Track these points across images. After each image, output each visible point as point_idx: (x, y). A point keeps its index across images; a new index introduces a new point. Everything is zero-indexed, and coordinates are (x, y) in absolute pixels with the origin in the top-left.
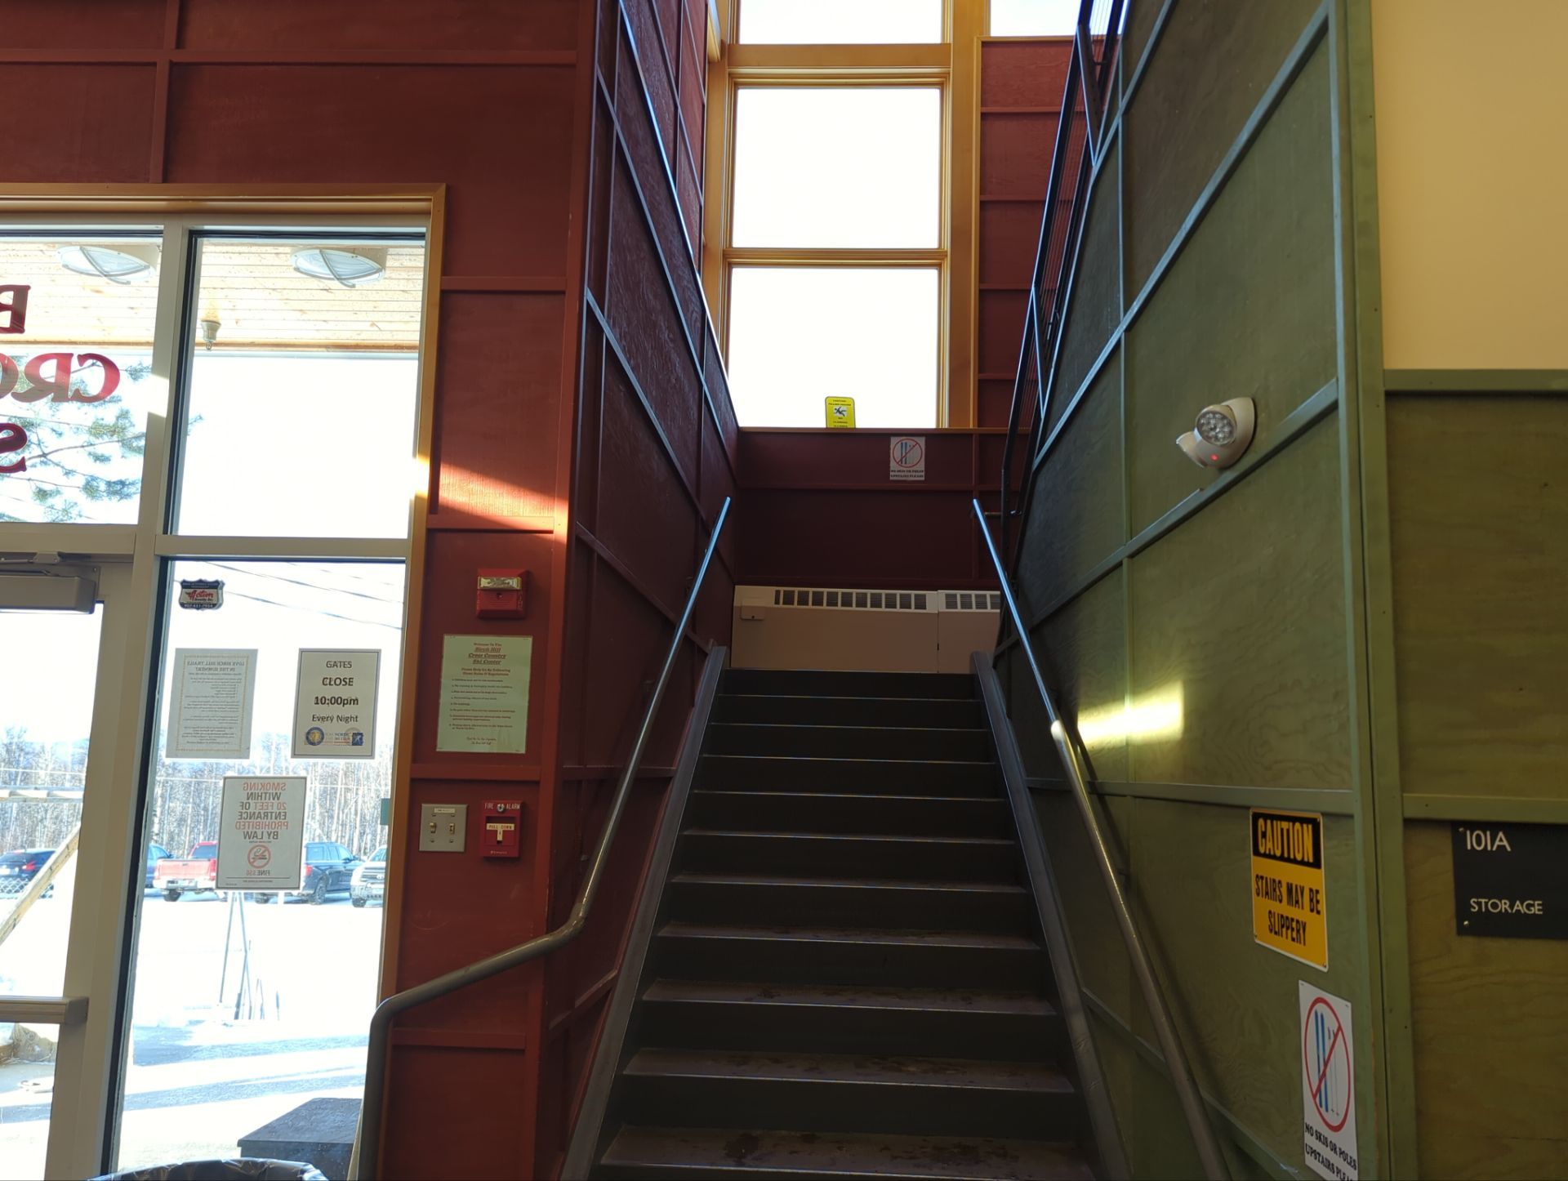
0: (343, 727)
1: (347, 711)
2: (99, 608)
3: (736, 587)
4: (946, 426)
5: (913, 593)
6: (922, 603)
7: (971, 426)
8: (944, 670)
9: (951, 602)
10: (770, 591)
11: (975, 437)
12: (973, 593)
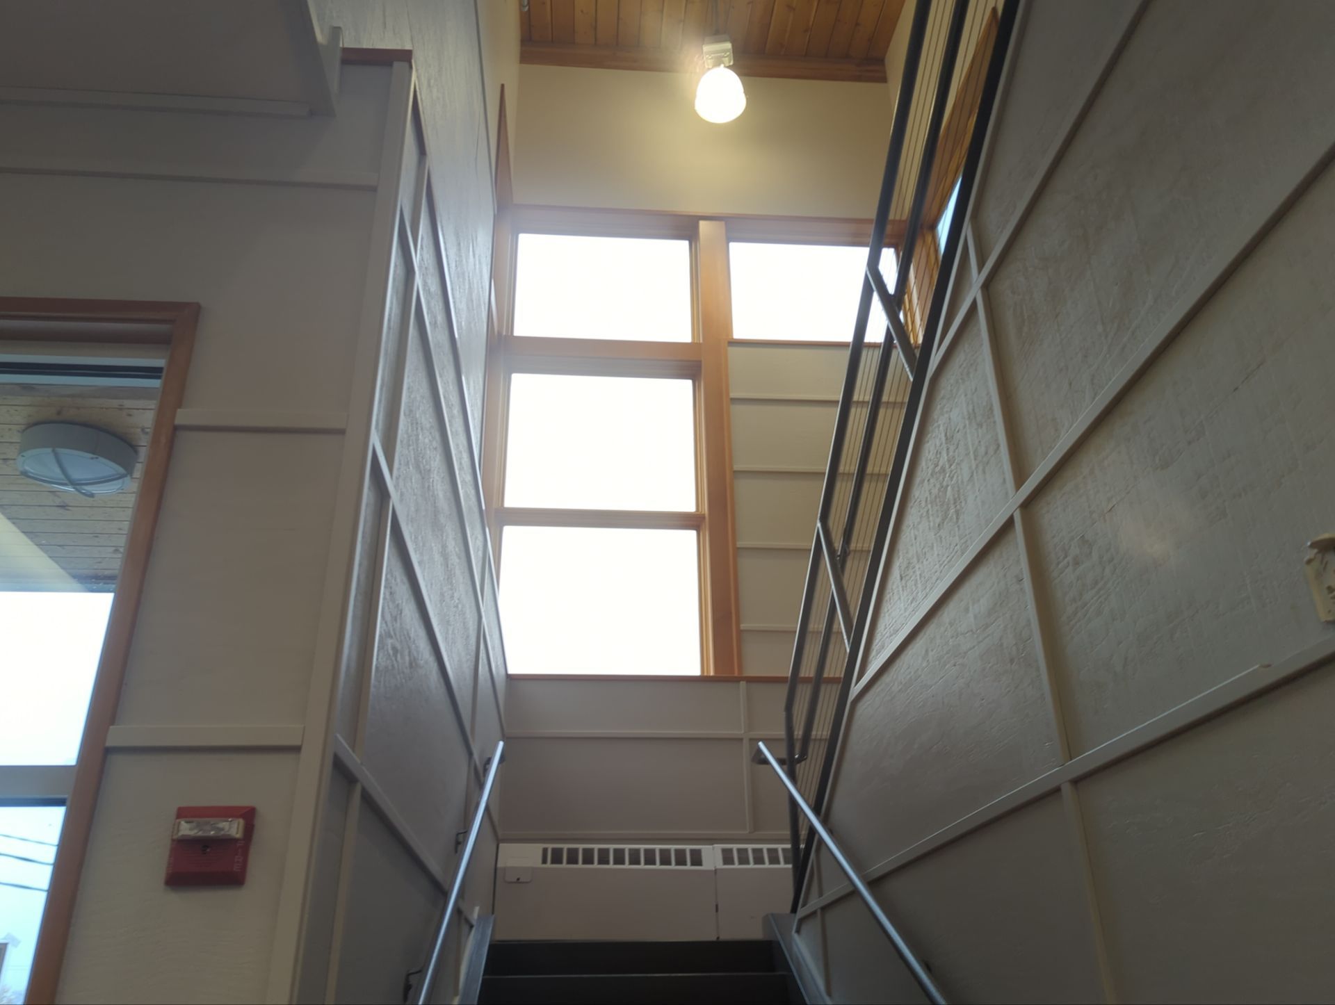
3: (501, 845)
4: (712, 674)
5: (688, 848)
6: (697, 859)
7: (736, 674)
8: (726, 936)
9: (727, 857)
10: (537, 849)
11: (743, 684)
12: (750, 847)
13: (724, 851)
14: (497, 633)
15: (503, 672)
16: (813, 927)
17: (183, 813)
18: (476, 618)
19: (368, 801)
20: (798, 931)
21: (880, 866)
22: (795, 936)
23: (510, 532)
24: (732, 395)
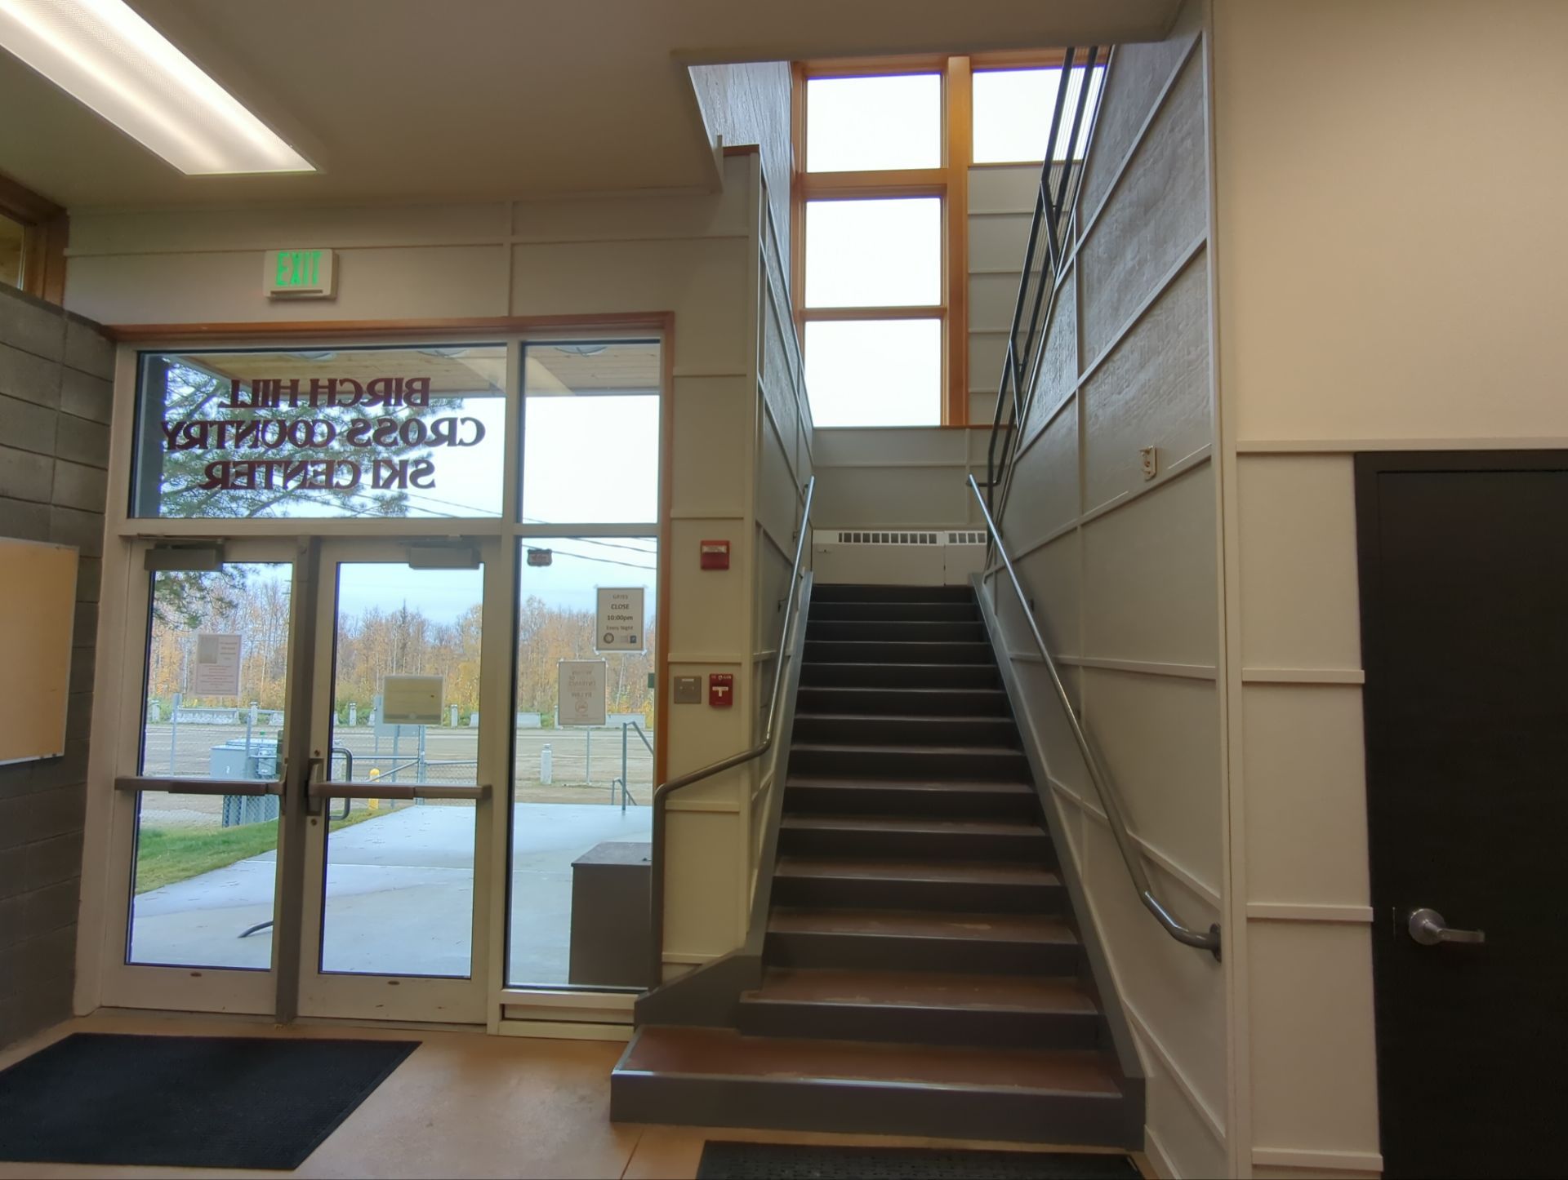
0: (624, 633)
1: (627, 623)
2: (482, 566)
3: (815, 531)
4: (948, 424)
5: (928, 533)
6: (933, 539)
7: (964, 424)
8: (949, 583)
9: (952, 539)
10: (836, 534)
11: (968, 430)
12: (967, 532)
13: (950, 535)
14: (807, 408)
15: (810, 426)
16: (991, 581)
17: (703, 543)
18: (796, 407)
19: (766, 534)
20: (985, 582)
21: (1019, 553)
22: (983, 584)
23: (811, 327)
24: (970, 211)
